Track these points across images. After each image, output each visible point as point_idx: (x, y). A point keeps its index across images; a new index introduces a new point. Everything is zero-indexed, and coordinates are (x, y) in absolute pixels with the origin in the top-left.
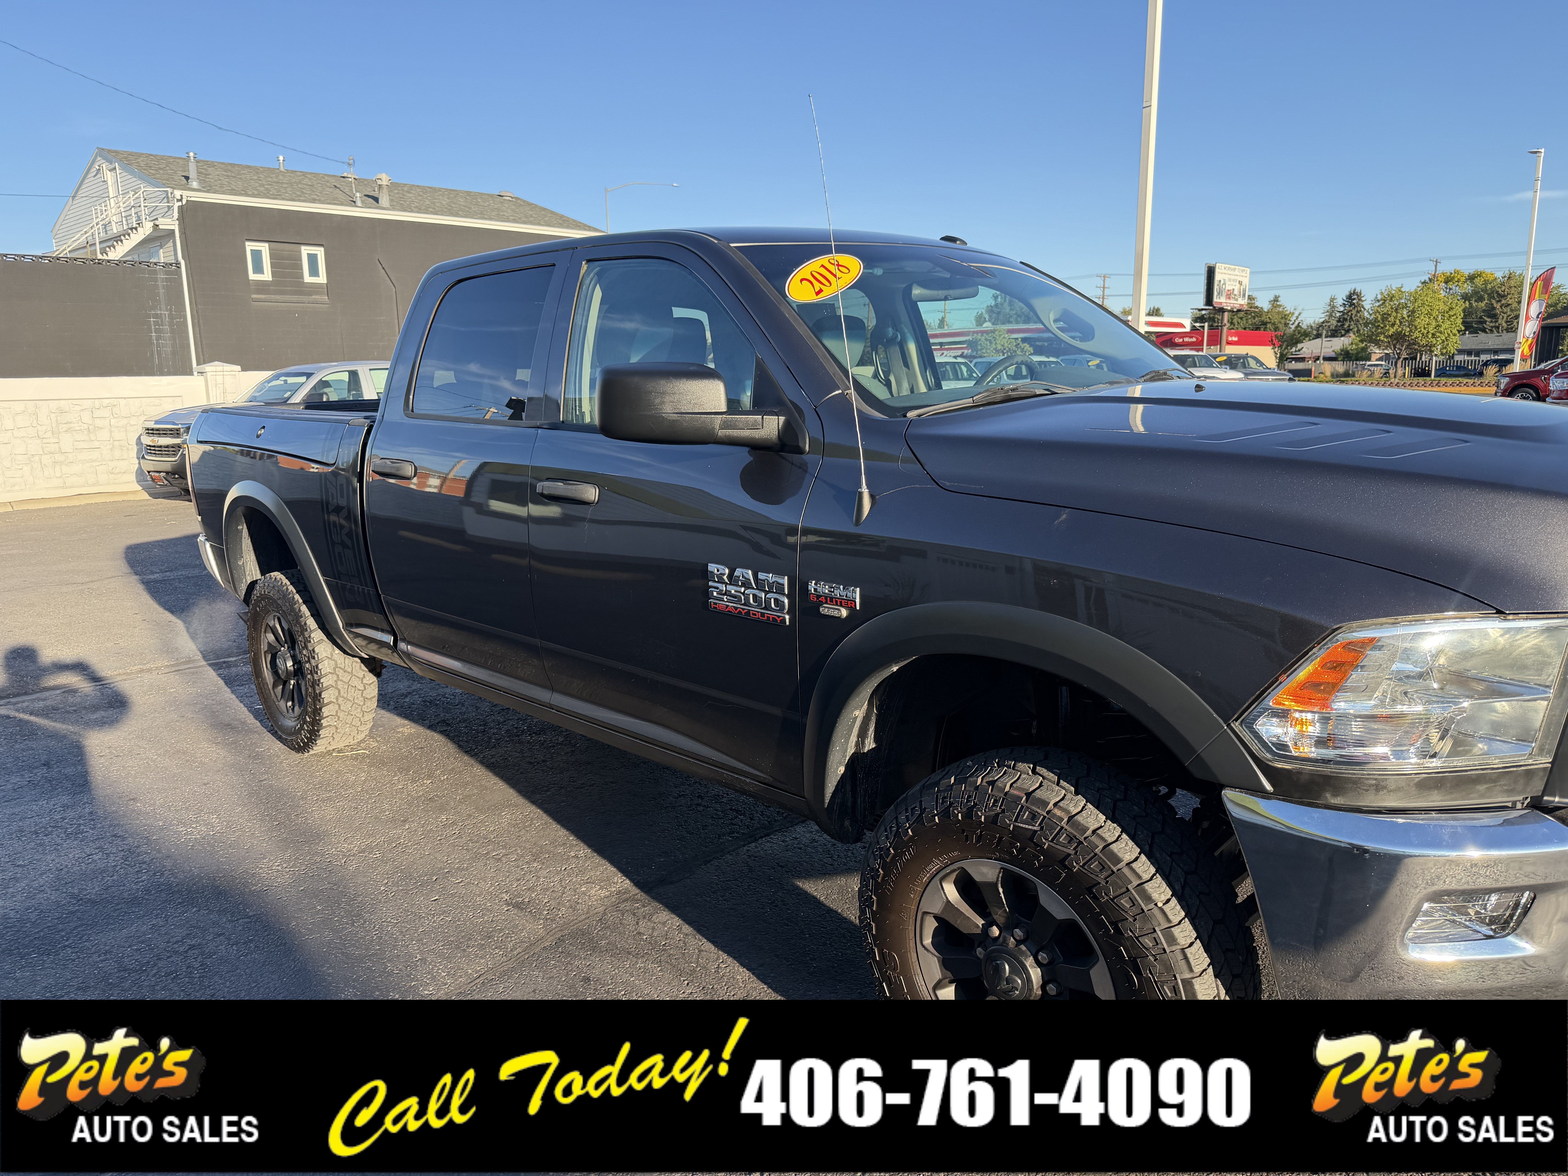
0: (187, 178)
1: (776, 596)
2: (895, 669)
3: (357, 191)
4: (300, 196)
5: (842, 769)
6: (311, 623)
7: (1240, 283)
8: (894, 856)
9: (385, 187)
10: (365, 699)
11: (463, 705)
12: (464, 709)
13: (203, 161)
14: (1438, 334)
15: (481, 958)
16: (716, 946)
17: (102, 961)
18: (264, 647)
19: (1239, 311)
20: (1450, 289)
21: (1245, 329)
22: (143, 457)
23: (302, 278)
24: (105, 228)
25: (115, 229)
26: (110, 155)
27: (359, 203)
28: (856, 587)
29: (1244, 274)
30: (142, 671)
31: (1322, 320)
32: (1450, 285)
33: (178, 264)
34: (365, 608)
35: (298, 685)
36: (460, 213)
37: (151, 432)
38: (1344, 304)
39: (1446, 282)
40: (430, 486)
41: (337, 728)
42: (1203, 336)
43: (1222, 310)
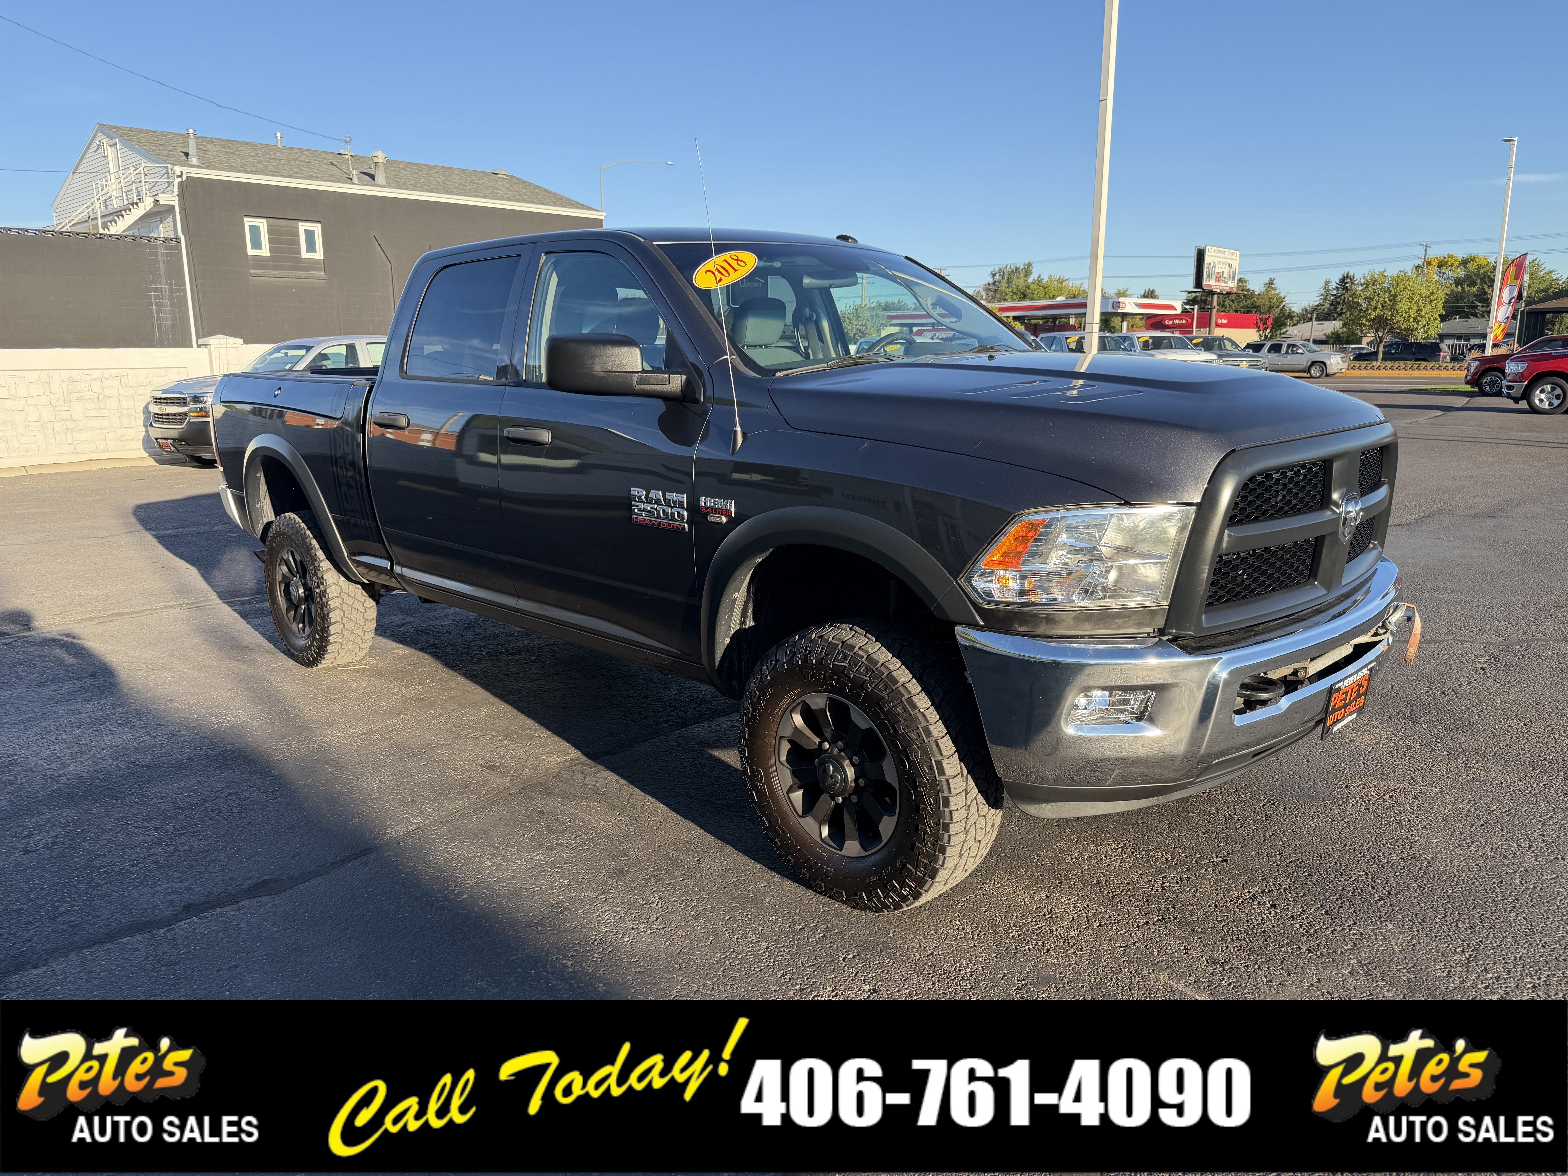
0: (187, 154)
1: (679, 510)
2: (760, 560)
3: (353, 169)
4: (297, 173)
5: (728, 640)
6: (320, 554)
7: (1230, 266)
8: (759, 696)
9: (381, 165)
10: (366, 620)
11: (450, 634)
12: (451, 637)
13: (202, 137)
14: (1419, 318)
15: (460, 800)
16: (644, 792)
17: (160, 803)
18: (279, 578)
19: (1229, 293)
20: (1444, 273)
21: (1236, 311)
22: (151, 425)
23: (300, 254)
24: (105, 202)
25: (116, 204)
26: (111, 131)
27: (355, 180)
28: (731, 500)
29: (1233, 257)
30: (166, 607)
31: (1316, 303)
32: (1444, 269)
33: (178, 240)
34: (366, 538)
35: (309, 609)
36: (455, 190)
37: (158, 400)
38: (1337, 287)
39: (1440, 266)
40: (423, 440)
41: (342, 645)
42: (1193, 318)
43: (1211, 293)
